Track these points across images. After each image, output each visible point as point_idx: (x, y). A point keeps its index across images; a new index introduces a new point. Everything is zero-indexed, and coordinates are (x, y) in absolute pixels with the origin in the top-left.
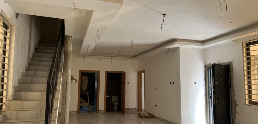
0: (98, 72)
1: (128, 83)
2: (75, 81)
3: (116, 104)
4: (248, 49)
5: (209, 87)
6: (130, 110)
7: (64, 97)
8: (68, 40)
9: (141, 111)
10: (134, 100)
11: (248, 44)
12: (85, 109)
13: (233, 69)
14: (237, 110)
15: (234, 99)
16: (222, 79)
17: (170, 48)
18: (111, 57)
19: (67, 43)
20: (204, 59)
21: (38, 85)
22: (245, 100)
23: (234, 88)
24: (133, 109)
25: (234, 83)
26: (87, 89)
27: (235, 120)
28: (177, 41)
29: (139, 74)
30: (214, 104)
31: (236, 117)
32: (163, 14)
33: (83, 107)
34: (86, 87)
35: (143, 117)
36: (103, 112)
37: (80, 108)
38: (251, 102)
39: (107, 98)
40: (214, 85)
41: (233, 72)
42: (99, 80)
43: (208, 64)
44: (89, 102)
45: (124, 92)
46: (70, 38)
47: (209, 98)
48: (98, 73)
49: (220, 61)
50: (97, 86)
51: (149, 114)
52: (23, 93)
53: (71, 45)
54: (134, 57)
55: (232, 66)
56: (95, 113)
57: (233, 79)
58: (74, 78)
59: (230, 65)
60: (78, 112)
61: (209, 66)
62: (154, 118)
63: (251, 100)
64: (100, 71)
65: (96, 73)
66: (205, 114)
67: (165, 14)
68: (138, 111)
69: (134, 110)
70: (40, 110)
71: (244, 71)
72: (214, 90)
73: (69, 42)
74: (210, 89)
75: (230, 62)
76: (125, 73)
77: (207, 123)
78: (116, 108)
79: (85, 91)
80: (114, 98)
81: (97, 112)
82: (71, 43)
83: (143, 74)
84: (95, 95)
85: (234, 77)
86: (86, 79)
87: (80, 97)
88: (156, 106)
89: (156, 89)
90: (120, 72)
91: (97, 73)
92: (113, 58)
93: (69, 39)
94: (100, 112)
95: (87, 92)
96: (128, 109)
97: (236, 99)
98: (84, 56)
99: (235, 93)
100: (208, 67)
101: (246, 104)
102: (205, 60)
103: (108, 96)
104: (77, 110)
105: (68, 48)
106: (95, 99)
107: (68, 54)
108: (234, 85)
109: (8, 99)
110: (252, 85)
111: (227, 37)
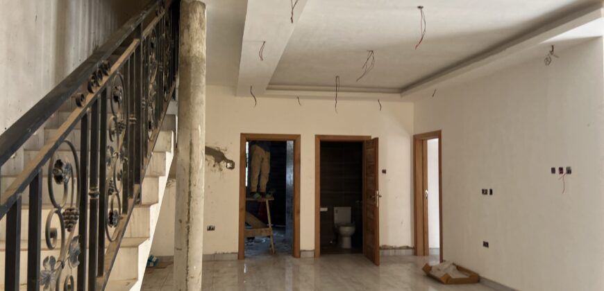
0: (296, 139)
1: (384, 172)
2: (229, 165)
3: (347, 230)
6: (391, 252)
7: (181, 221)
8: (190, 15)
9: (424, 255)
12: (260, 242)
18: (335, 93)
19: (188, 27)
24: (401, 248)
29: (419, 143)
33: (257, 238)
35: (444, 281)
36: (311, 255)
37: (247, 241)
39: (322, 213)
42: (297, 162)
45: (374, 200)
46: (199, 9)
48: (294, 141)
50: (292, 178)
51: (459, 269)
53: (203, 35)
54: (403, 90)
56: (290, 260)
58: (228, 156)
60: (241, 256)
62: (478, 285)
64: (299, 136)
65: (290, 144)
68: (415, 254)
69: (403, 252)
73: (195, 24)
76: (376, 140)
78: (347, 243)
80: (342, 215)
81: (294, 256)
82: (203, 29)
83: (433, 144)
84: (287, 204)
87: (244, 212)
88: (486, 244)
90: (361, 139)
91: (292, 142)
92: (339, 94)
93: (195, 12)
94: (302, 254)
96: (385, 248)
98: (252, 89)
103: (325, 209)
104: (236, 250)
105: (191, 46)
106: (287, 215)
107: (193, 67)
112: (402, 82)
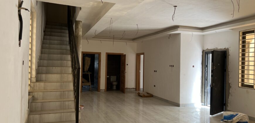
0: (99, 54)
1: (127, 65)
3: (115, 83)
4: (244, 38)
5: (205, 71)
6: (129, 90)
8: (78, 25)
9: (139, 90)
10: (132, 81)
11: (244, 33)
12: (85, 88)
13: (229, 55)
14: (230, 92)
15: (228, 82)
16: (219, 64)
17: (171, 34)
20: (203, 44)
21: (55, 67)
22: (239, 82)
23: (229, 72)
24: (131, 89)
25: (229, 68)
26: (88, 70)
27: (228, 100)
28: (179, 28)
29: (138, 56)
30: (212, 87)
31: (230, 97)
32: (175, 6)
34: (88, 67)
35: (143, 97)
36: (104, 91)
38: (243, 85)
39: (107, 78)
40: (212, 70)
41: (229, 57)
43: (206, 49)
44: (91, 82)
45: (124, 73)
47: (205, 80)
49: (217, 47)
51: (148, 93)
52: (44, 76)
53: (81, 30)
54: (134, 39)
55: (229, 52)
56: (97, 92)
57: (229, 64)
59: (226, 51)
60: (81, 91)
61: (207, 51)
62: (152, 97)
63: (244, 84)
64: (101, 53)
66: (200, 94)
67: (176, 6)
68: (136, 90)
69: (132, 90)
70: (64, 91)
71: (239, 57)
72: (212, 74)
74: (206, 72)
75: (227, 48)
77: (202, 102)
78: (115, 87)
79: (87, 71)
80: (113, 78)
81: (98, 91)
82: (81, 28)
83: (142, 56)
84: (95, 75)
85: (229, 62)
86: (88, 60)
87: (82, 77)
88: (155, 86)
89: (155, 71)
90: (120, 54)
91: (97, 55)
92: (114, 40)
93: (80, 24)
94: (101, 91)
95: (89, 72)
96: (127, 88)
97: (230, 82)
98: (87, 38)
99: (230, 77)
100: (205, 52)
101: (239, 87)
102: (203, 46)
103: (108, 77)
105: (78, 33)
106: (94, 78)
107: (79, 38)
108: (229, 69)
109: (32, 82)
110: (246, 70)
111: (226, 26)
112: (133, 37)
